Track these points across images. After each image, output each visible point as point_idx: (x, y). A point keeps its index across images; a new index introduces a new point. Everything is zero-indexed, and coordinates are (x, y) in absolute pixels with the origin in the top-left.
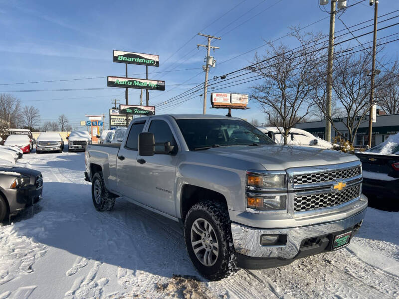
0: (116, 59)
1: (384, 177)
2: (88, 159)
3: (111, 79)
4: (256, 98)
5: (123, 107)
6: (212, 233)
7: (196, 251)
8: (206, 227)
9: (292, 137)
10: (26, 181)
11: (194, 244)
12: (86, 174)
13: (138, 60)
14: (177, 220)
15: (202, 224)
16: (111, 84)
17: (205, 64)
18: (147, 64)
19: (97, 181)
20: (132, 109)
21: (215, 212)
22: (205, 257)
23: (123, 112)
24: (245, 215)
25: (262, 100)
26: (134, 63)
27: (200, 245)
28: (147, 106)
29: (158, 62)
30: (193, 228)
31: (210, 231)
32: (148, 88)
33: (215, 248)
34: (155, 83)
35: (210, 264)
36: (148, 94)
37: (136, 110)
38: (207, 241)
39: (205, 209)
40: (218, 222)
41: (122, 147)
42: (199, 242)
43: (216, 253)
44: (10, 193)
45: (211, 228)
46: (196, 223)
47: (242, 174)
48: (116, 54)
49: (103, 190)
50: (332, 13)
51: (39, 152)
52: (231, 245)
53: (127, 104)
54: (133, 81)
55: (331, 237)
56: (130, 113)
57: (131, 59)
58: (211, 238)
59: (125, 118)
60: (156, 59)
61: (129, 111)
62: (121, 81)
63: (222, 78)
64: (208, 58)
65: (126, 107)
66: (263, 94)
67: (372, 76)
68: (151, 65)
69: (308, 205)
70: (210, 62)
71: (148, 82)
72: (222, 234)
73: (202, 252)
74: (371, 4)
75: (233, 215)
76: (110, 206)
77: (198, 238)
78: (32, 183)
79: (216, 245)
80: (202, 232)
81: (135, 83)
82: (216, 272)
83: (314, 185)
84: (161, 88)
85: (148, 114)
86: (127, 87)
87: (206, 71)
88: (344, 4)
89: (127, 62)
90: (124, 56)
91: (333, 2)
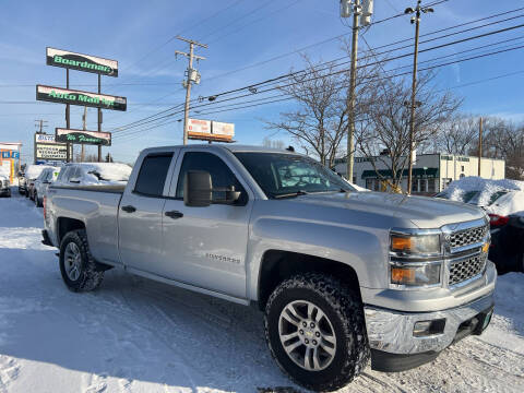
0: (50, 61)
2: (53, 210)
3: (41, 90)
5: (60, 133)
6: (323, 319)
7: (289, 349)
8: (310, 312)
11: (284, 338)
12: (45, 233)
13: (86, 65)
14: (246, 303)
15: (302, 310)
16: (42, 97)
17: (186, 78)
18: (100, 73)
19: (73, 245)
20: (76, 135)
21: (329, 290)
22: (307, 358)
23: (61, 139)
24: (387, 293)
25: (296, 131)
26: (79, 68)
27: (296, 339)
28: (99, 131)
29: (116, 71)
30: (284, 314)
31: (318, 318)
32: (100, 105)
33: (331, 345)
34: (113, 100)
35: (317, 367)
36: (100, 115)
37: (82, 138)
38: (309, 333)
39: (310, 286)
40: (338, 306)
41: (128, 192)
42: (294, 335)
43: (332, 351)
45: (320, 314)
46: (290, 307)
47: (382, 235)
48: (52, 53)
50: (355, 29)
52: (359, 338)
53: (68, 128)
54: (77, 96)
55: (480, 316)
56: (72, 141)
57: (75, 63)
58: (317, 329)
59: (64, 148)
60: (113, 65)
61: (70, 138)
62: (57, 93)
63: (211, 99)
64: (190, 71)
65: (66, 132)
66: (295, 124)
67: (413, 108)
68: (106, 73)
70: (193, 78)
71: (101, 98)
72: (345, 322)
73: (301, 351)
74: (412, 22)
75: (367, 295)
76: (95, 284)
77: (290, 328)
79: (332, 339)
80: (299, 321)
81: (80, 97)
83: (465, 247)
84: (121, 107)
85: (100, 143)
86: (68, 102)
87: (187, 87)
88: (368, 19)
89: (68, 67)
90: (64, 57)
91: (356, 15)
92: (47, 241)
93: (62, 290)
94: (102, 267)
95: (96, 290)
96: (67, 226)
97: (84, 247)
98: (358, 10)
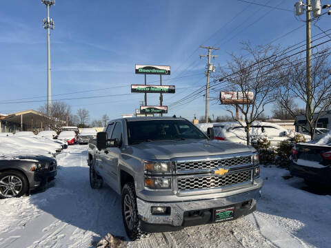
0: (137, 71)
1: (316, 165)
3: (133, 87)
5: (142, 108)
7: (126, 218)
10: (43, 166)
11: (126, 213)
13: (154, 71)
15: (128, 199)
16: (134, 91)
17: (207, 70)
18: (161, 74)
20: (150, 109)
23: (143, 111)
24: (144, 192)
26: (151, 73)
27: (129, 214)
28: (161, 105)
29: (169, 71)
30: (125, 201)
32: (161, 92)
34: (167, 88)
35: (131, 228)
36: (161, 97)
37: (153, 110)
39: (128, 188)
40: (132, 197)
44: (30, 173)
46: (125, 197)
48: (138, 67)
50: (308, 21)
52: (137, 214)
53: (146, 105)
54: (150, 88)
57: (149, 70)
60: (168, 69)
61: (147, 111)
62: (141, 87)
63: (221, 80)
64: (209, 65)
65: (145, 108)
68: (164, 74)
70: (211, 68)
71: (161, 87)
73: (129, 219)
75: (137, 192)
77: (127, 208)
78: (47, 167)
81: (152, 89)
84: (172, 91)
85: (162, 112)
86: (146, 92)
87: (207, 76)
88: (319, 12)
89: (145, 73)
90: (144, 68)
98: (309, 8)
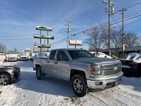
0: (37, 29)
1: (128, 67)
2: (35, 63)
3: (35, 36)
4: (87, 43)
5: (39, 45)
6: (81, 83)
7: (75, 89)
8: (78, 81)
9: (99, 55)
10: (16, 70)
11: (75, 87)
12: (34, 68)
13: (45, 29)
14: (68, 80)
15: (77, 81)
16: (35, 37)
17: (68, 30)
18: (48, 30)
19: (38, 70)
21: (81, 77)
22: (78, 91)
23: (39, 47)
24: (91, 77)
25: (89, 43)
26: (43, 30)
27: (77, 87)
28: (48, 44)
29: (51, 30)
30: (74, 82)
31: (80, 82)
32: (48, 38)
33: (82, 87)
34: (51, 37)
35: (80, 92)
36: (48, 41)
37: (44, 46)
38: (79, 86)
39: (78, 76)
40: (82, 80)
41: (48, 59)
42: (76, 86)
43: (82, 89)
44: (11, 74)
45: (80, 81)
46: (75, 80)
47: (89, 65)
48: (37, 27)
49: (41, 73)
50: (109, 15)
51: (9, 61)
52: (86, 86)
53: (41, 44)
54: (43, 36)
55: (114, 83)
56: (42, 47)
57: (42, 29)
58: (80, 85)
59: (40, 49)
60: (51, 29)
61: (41, 46)
62: (38, 36)
63: (74, 35)
64: (69, 29)
65: (40, 45)
66: (89, 41)
67: (123, 35)
68: (49, 31)
69: (108, 74)
70: (70, 30)
71: (48, 37)
72: (84, 83)
73: (77, 89)
74: (121, 13)
75: (87, 77)
77: (76, 85)
78: (18, 71)
79: (82, 86)
80: (77, 83)
81: (44, 37)
82: (82, 94)
83: (109, 68)
84: (53, 38)
85: (48, 47)
86: (41, 38)
87: (68, 33)
88: (113, 12)
89: (41, 30)
90: (40, 28)
91: (109, 12)
92: (34, 70)
93: (37, 79)
94: (44, 74)
95: (43, 79)
96: (38, 66)
97: (41, 71)
98: (110, 10)
